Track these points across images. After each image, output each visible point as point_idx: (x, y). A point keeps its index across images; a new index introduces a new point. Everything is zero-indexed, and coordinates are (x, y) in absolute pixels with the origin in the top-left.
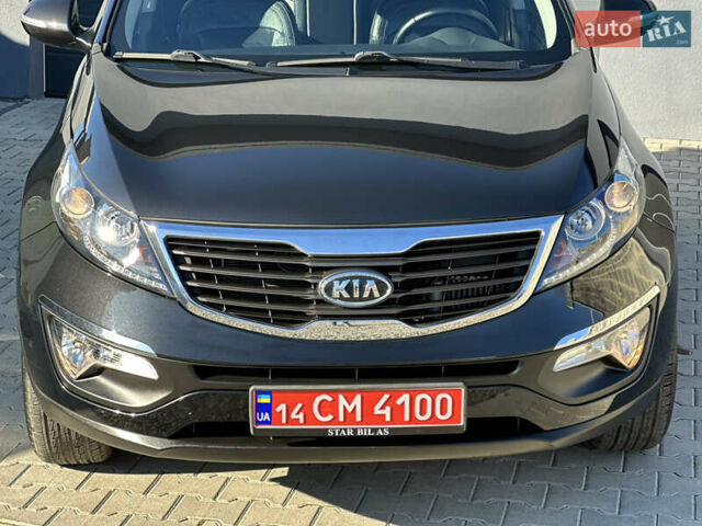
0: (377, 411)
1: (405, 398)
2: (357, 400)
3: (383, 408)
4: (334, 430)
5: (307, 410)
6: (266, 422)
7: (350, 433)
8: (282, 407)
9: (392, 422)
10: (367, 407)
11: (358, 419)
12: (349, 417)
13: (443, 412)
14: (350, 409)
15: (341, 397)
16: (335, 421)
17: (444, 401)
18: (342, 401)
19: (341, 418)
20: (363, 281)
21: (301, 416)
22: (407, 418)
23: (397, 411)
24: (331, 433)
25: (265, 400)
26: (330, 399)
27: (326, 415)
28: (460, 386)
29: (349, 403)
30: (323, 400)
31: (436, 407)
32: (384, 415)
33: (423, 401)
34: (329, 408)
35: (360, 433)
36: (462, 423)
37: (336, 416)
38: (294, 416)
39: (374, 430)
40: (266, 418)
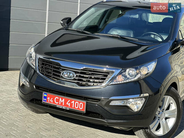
0: (67, 104)
1: (73, 102)
2: (63, 100)
3: (68, 103)
4: (58, 106)
5: (53, 100)
7: (61, 107)
8: (49, 98)
9: (69, 107)
10: (65, 102)
11: (63, 104)
12: (62, 103)
13: (81, 107)
14: (62, 102)
15: (60, 99)
16: (58, 104)
17: (81, 104)
19: (60, 104)
20: (70, 73)
21: (52, 101)
22: (73, 107)
23: (71, 104)
24: (57, 107)
25: (45, 95)
26: (58, 98)
27: (57, 102)
28: (85, 102)
29: (62, 100)
30: (57, 98)
31: (79, 105)
32: (68, 105)
33: (77, 104)
34: (58, 100)
35: (63, 108)
36: (85, 111)
37: (59, 103)
38: (51, 101)
39: (66, 108)
40: (46, 100)
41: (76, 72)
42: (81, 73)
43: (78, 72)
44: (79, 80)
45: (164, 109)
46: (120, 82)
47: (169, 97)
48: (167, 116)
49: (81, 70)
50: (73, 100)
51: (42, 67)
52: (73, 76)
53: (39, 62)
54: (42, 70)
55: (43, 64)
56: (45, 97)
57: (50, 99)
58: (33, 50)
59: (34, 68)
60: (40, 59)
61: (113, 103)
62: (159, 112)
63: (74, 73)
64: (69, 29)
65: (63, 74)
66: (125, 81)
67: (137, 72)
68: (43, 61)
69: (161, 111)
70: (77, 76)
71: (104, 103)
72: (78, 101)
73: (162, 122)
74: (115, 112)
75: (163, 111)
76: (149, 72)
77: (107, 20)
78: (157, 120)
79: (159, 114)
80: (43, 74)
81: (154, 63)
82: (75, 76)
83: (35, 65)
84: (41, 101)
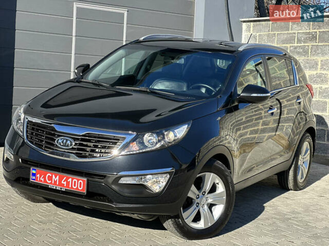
0: (63, 182)
1: (70, 180)
2: (58, 177)
3: (64, 182)
4: (50, 186)
5: (44, 178)
6: (34, 179)
7: (55, 188)
8: (38, 176)
9: (66, 187)
10: (60, 180)
11: (57, 183)
12: (55, 182)
13: (80, 187)
14: (55, 180)
15: (54, 175)
16: (51, 183)
17: (81, 183)
18: (54, 177)
19: (53, 183)
20: (67, 140)
21: (43, 179)
22: (70, 187)
23: (68, 183)
24: (50, 187)
25: (34, 172)
26: (51, 175)
27: (49, 181)
28: (86, 179)
29: (56, 177)
30: (49, 176)
31: (78, 184)
32: (64, 184)
33: (75, 182)
34: (50, 178)
35: (57, 188)
36: (85, 192)
37: (52, 181)
38: (41, 179)
39: (61, 188)
40: (34, 178)
41: (75, 139)
42: (83, 140)
43: (78, 139)
44: (78, 149)
45: (205, 192)
46: (135, 152)
47: (212, 174)
48: (210, 201)
49: (83, 136)
50: (70, 178)
51: (32, 133)
52: (71, 145)
53: (27, 126)
54: (32, 137)
55: (33, 129)
56: (34, 175)
57: (40, 177)
58: (22, 110)
59: (22, 134)
60: (29, 122)
61: (123, 181)
62: (198, 195)
63: (72, 141)
64: (82, 80)
65: (57, 142)
66: (141, 151)
67: (159, 138)
68: (33, 125)
69: (201, 195)
70: (76, 144)
71: (110, 180)
72: (76, 179)
73: (204, 210)
74: (126, 193)
75: (204, 195)
76: (176, 138)
77: (148, 67)
78: (195, 206)
79: (197, 198)
80: (32, 142)
81: (187, 126)
82: (74, 144)
83: (22, 130)
84: (29, 179)
